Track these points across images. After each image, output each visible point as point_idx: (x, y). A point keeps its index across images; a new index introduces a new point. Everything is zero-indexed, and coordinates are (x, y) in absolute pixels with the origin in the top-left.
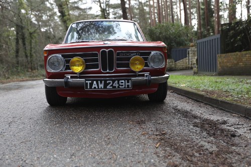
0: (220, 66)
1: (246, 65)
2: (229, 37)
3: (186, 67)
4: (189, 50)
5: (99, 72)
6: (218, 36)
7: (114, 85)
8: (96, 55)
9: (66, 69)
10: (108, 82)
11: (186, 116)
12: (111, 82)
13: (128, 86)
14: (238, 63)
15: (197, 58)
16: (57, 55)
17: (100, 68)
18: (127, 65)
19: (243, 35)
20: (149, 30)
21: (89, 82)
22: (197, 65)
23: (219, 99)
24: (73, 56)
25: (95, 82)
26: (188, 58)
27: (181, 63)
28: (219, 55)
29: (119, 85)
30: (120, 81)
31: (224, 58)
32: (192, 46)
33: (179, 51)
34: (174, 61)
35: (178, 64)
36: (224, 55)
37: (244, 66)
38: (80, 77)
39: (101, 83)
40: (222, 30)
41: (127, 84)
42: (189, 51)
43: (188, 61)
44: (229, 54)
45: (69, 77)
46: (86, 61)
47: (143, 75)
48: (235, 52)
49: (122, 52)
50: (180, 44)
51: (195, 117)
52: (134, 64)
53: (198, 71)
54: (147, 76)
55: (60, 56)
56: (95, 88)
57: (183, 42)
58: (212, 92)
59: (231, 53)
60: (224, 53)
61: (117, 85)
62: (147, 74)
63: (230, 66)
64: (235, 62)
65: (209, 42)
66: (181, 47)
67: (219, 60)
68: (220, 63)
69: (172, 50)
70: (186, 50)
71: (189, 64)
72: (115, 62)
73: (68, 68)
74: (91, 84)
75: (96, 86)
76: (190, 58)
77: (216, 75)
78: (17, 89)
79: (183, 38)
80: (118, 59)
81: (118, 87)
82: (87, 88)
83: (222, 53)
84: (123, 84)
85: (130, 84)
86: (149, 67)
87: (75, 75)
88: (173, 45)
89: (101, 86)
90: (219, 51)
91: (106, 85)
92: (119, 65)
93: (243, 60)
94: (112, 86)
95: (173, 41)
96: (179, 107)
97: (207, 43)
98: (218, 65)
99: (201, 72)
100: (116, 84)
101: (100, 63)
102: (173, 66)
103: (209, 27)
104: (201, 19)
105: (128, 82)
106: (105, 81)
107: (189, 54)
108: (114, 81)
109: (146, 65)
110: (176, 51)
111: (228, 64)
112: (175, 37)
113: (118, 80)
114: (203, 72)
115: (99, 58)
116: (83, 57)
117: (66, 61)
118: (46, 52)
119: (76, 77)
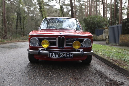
2: (126, 26)
3: (103, 39)
4: (105, 30)
5: (56, 48)
6: (121, 25)
7: (64, 56)
8: (55, 39)
9: (39, 45)
10: (61, 54)
11: (101, 77)
12: (62, 54)
13: (71, 56)
15: (109, 35)
16: (35, 38)
17: (57, 46)
18: (71, 45)
20: (84, 19)
21: (51, 53)
22: (108, 39)
23: (120, 66)
24: (43, 39)
25: (54, 53)
26: (103, 34)
27: (100, 37)
28: (121, 35)
29: (67, 56)
30: (67, 54)
31: (123, 37)
32: (106, 29)
33: (99, 30)
34: (96, 36)
35: (98, 38)
36: (123, 35)
39: (57, 54)
40: (123, 22)
41: (70, 55)
42: (104, 31)
43: (103, 36)
44: (126, 35)
45: (41, 49)
46: (50, 42)
47: (79, 51)
49: (69, 39)
50: (100, 27)
51: (107, 78)
52: (75, 45)
53: (109, 42)
55: (37, 38)
56: (54, 57)
58: (116, 61)
60: (124, 34)
61: (65, 56)
62: (81, 50)
63: (126, 41)
65: (115, 27)
66: (100, 28)
67: (120, 38)
68: (121, 39)
70: (103, 31)
71: (104, 38)
72: (65, 43)
73: (40, 45)
74: (52, 55)
75: (54, 56)
76: (105, 34)
77: (118, 46)
78: (15, 48)
79: (101, 24)
80: (67, 42)
81: (66, 57)
82: (49, 56)
83: (122, 34)
84: (69, 55)
85: (72, 56)
86: (83, 46)
89: (57, 56)
90: (121, 33)
92: (67, 45)
94: (63, 56)
95: (96, 25)
96: (98, 69)
98: (120, 40)
99: (110, 43)
101: (57, 43)
102: (96, 38)
103: (116, 19)
104: (112, 14)
105: (71, 55)
106: (59, 53)
107: (104, 32)
108: (64, 54)
109: (82, 45)
110: (98, 30)
111: (125, 40)
112: (97, 23)
113: (66, 53)
114: (111, 43)
115: (57, 41)
116: (48, 39)
117: (40, 41)
118: (30, 36)
119: (44, 50)
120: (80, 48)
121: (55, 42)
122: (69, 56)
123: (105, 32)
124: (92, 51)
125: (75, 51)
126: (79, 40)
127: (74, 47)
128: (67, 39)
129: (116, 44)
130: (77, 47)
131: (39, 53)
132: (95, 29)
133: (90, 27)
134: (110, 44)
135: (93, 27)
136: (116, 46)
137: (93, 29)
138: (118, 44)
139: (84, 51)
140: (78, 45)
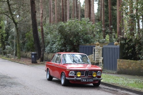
0: (119, 68)
1: (133, 69)
2: (125, 48)
4: (95, 48)
14: (129, 67)
16: (73, 71)
17: (84, 75)
18: (92, 75)
19: (132, 49)
20: (60, 27)
26: (93, 55)
28: (119, 60)
31: (121, 62)
32: (98, 45)
33: (86, 47)
36: (121, 60)
37: (132, 69)
40: (121, 43)
41: (92, 80)
42: (95, 49)
43: (93, 57)
44: (125, 60)
47: (96, 78)
48: (128, 59)
50: (87, 41)
57: (89, 39)
59: (126, 60)
60: (122, 59)
63: (125, 68)
64: (127, 66)
66: (88, 44)
67: (118, 63)
68: (119, 65)
69: (80, 46)
70: (92, 48)
71: (94, 60)
72: (89, 74)
73: (76, 75)
74: (83, 80)
76: (95, 55)
77: (116, 74)
79: (89, 36)
83: (120, 59)
87: (77, 77)
88: (81, 42)
89: (85, 80)
90: (119, 57)
91: (87, 80)
93: (132, 65)
95: (81, 38)
98: (118, 67)
99: (105, 70)
100: (89, 80)
103: (112, 26)
104: (105, 15)
107: (94, 51)
108: (89, 79)
110: (83, 47)
111: (123, 67)
112: (83, 34)
114: (107, 70)
115: (85, 73)
116: (80, 72)
117: (75, 73)
118: (69, 70)
119: (78, 78)
120: (96, 76)
121: (84, 73)
123: (96, 51)
124: (101, 78)
125: (94, 78)
126: (96, 72)
127: (93, 76)
128: (90, 72)
129: (113, 71)
130: (95, 76)
131: (76, 79)
132: (78, 45)
134: (106, 72)
135: (76, 42)
136: (113, 74)
137: (75, 45)
138: (115, 72)
139: (98, 78)
140: (95, 75)
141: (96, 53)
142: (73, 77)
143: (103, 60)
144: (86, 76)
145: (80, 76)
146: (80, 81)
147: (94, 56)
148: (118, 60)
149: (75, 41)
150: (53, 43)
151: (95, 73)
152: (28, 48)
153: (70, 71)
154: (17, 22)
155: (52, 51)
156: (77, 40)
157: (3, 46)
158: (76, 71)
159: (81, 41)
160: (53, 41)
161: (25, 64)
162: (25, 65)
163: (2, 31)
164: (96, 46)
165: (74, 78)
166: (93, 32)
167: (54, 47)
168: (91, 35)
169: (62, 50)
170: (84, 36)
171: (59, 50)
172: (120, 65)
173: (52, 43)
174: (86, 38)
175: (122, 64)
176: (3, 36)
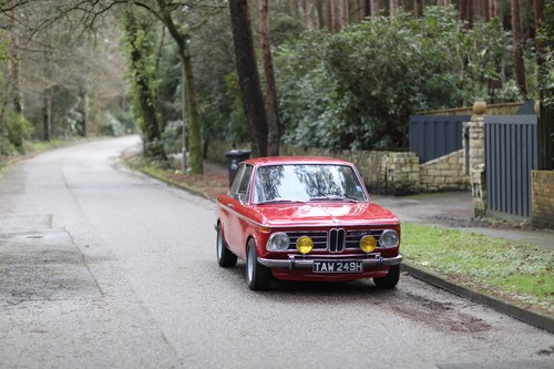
0: (537, 203)
3: (459, 183)
4: (469, 124)
5: (327, 253)
6: (533, 119)
7: (344, 267)
8: (325, 234)
9: (290, 249)
10: (338, 264)
11: (418, 300)
12: (341, 264)
15: (485, 168)
16: (281, 233)
17: (328, 249)
18: (357, 245)
20: (332, 46)
21: (318, 264)
22: (484, 188)
24: (300, 235)
25: (324, 264)
26: (464, 150)
27: (440, 168)
28: (535, 171)
29: (350, 268)
30: (351, 263)
31: (544, 182)
32: (481, 113)
33: (436, 123)
34: (417, 160)
35: (431, 172)
36: (544, 174)
38: (306, 258)
39: (331, 265)
40: (541, 106)
41: (357, 266)
42: (467, 129)
43: (463, 160)
45: (293, 257)
46: (314, 240)
47: (374, 257)
49: (352, 232)
50: (438, 96)
52: (365, 244)
53: (486, 207)
54: (378, 258)
55: (284, 234)
56: (324, 270)
57: (451, 89)
58: (457, 276)
60: (547, 169)
62: (378, 255)
65: (513, 128)
66: (444, 108)
67: (535, 186)
68: (536, 194)
69: (412, 118)
70: (458, 124)
71: (467, 172)
72: (345, 242)
73: (293, 247)
74: (320, 266)
76: (471, 152)
77: (526, 228)
79: (449, 76)
80: (348, 239)
81: (349, 270)
82: (316, 270)
83: (541, 168)
85: (360, 266)
86: (380, 246)
87: (300, 256)
88: (415, 102)
89: (331, 268)
90: (536, 162)
91: (336, 267)
92: (348, 245)
94: (342, 268)
95: (415, 88)
96: (413, 293)
97: (508, 128)
98: (533, 200)
99: (494, 212)
100: (346, 267)
101: (328, 243)
102: (414, 177)
105: (359, 264)
106: (335, 263)
107: (467, 137)
108: (344, 263)
109: (378, 245)
110: (426, 123)
112: (423, 73)
113: (349, 262)
114: (499, 214)
115: (328, 237)
116: (309, 235)
117: (291, 240)
118: (268, 229)
119: (302, 258)
120: (375, 251)
121: (325, 240)
122: (354, 267)
123: (471, 135)
124: (399, 257)
125: (365, 257)
126: (373, 233)
127: (364, 249)
128: (348, 234)
129: (519, 218)
130: (369, 249)
131: (293, 264)
132: (408, 113)
133: (374, 98)
135: (397, 102)
136: (518, 227)
137: (394, 116)
138: (524, 221)
139: (383, 256)
140: (372, 244)
141: (472, 143)
142: (284, 256)
143: (484, 174)
144: (333, 248)
145: (311, 253)
146: (309, 269)
147: (468, 157)
148: (532, 172)
149: (392, 101)
150: (319, 107)
151: (371, 237)
152: (239, 130)
153: (268, 235)
154: (184, 33)
155: (316, 139)
156: (400, 94)
157: (151, 126)
158: (295, 233)
159: (416, 99)
160: (319, 102)
161: (205, 194)
162: (204, 197)
163: (143, 69)
164: (474, 117)
165: (287, 258)
166: (466, 62)
167: (322, 123)
168: (455, 75)
169: (350, 134)
170: (429, 77)
171: (338, 138)
172: (542, 195)
173: (315, 110)
174: (435, 87)
175: (548, 190)
176: (145, 88)
